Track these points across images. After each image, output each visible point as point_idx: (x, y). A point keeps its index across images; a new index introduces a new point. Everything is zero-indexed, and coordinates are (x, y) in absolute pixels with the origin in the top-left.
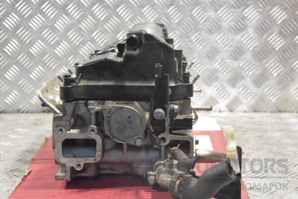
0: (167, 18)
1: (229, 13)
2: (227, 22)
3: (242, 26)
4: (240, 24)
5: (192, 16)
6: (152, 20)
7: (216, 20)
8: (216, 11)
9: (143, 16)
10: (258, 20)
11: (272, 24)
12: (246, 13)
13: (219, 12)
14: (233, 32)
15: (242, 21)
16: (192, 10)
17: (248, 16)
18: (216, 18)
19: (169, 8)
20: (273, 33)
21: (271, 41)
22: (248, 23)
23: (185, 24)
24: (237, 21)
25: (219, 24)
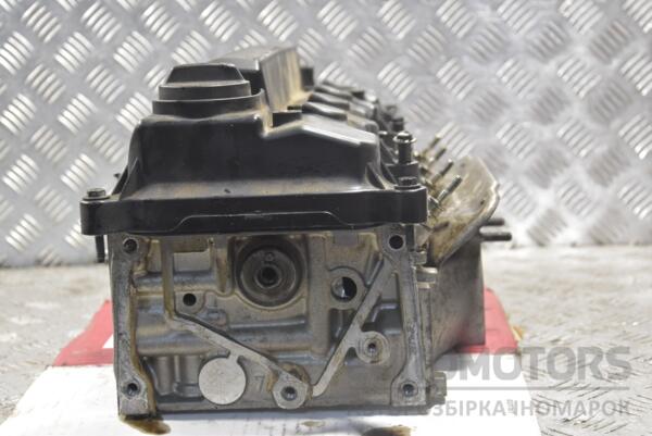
0: (378, 30)
1: (527, 11)
2: (522, 32)
3: (558, 41)
4: (552, 35)
5: (437, 22)
6: (342, 37)
7: (496, 30)
8: (495, 8)
9: (320, 27)
10: (597, 24)
11: (631, 33)
12: (567, 9)
13: (501, 10)
14: (539, 55)
15: (557, 29)
16: (438, 8)
17: (571, 16)
18: (495, 24)
19: (381, 6)
20: (633, 55)
21: (632, 73)
22: (572, 33)
23: (421, 40)
24: (546, 29)
25: (504, 37)
